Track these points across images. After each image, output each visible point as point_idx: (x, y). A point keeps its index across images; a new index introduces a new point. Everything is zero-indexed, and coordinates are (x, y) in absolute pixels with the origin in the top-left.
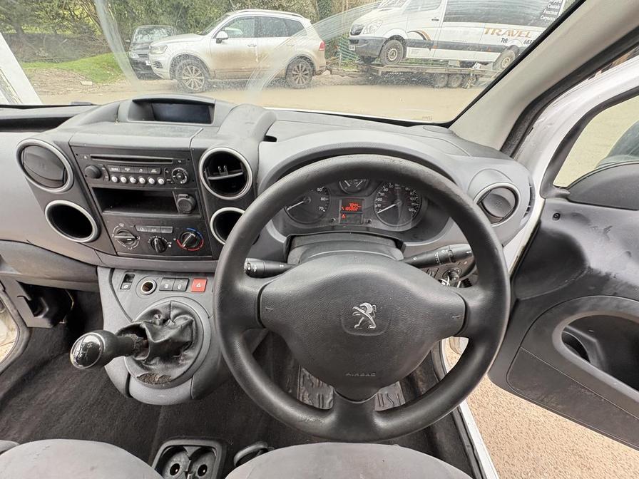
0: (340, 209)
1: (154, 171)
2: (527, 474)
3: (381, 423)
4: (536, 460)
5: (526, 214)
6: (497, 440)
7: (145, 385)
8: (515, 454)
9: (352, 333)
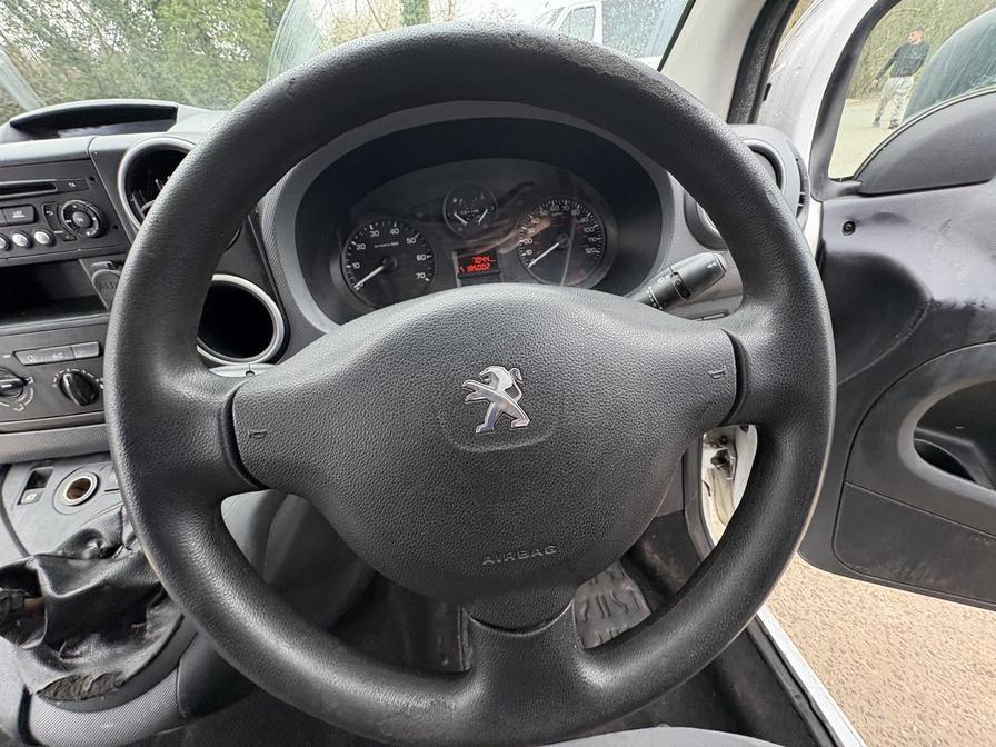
0: (457, 272)
1: (18, 215)
2: (911, 729)
3: (597, 676)
4: (917, 698)
5: (800, 208)
6: (840, 677)
7: (59, 707)
8: (879, 696)
9: (474, 450)
